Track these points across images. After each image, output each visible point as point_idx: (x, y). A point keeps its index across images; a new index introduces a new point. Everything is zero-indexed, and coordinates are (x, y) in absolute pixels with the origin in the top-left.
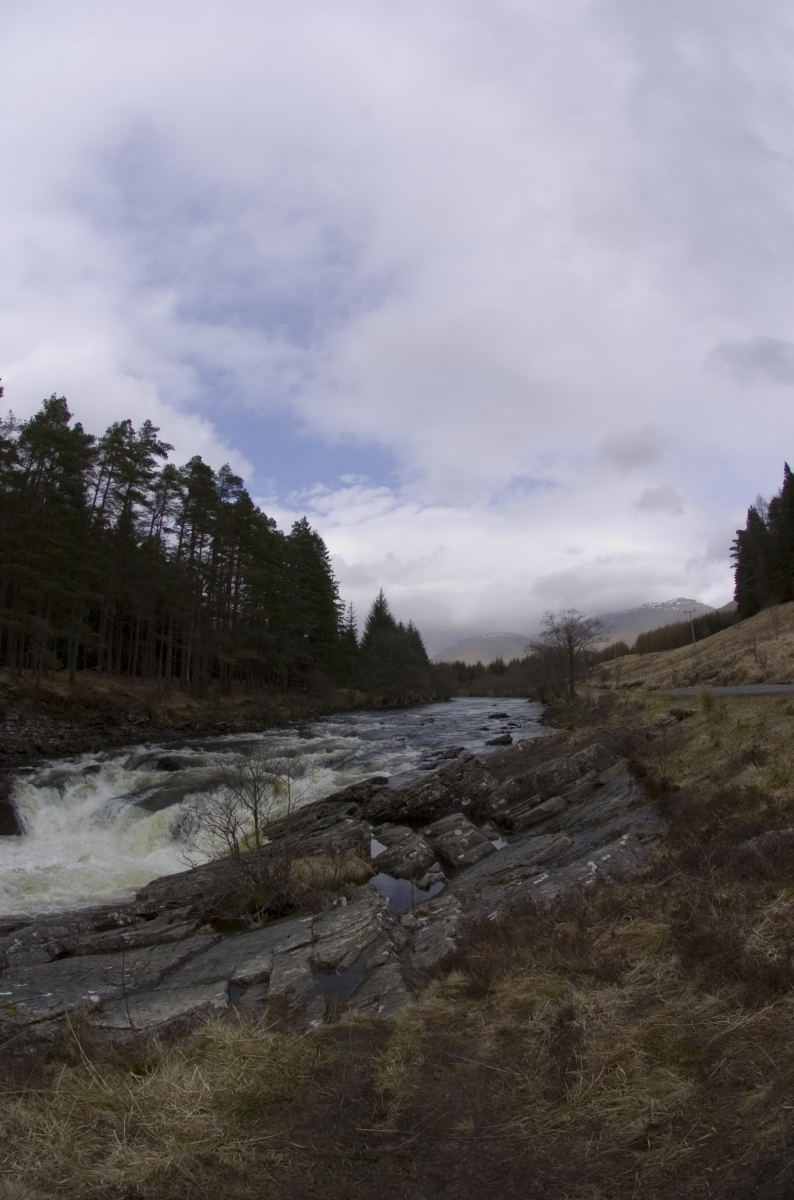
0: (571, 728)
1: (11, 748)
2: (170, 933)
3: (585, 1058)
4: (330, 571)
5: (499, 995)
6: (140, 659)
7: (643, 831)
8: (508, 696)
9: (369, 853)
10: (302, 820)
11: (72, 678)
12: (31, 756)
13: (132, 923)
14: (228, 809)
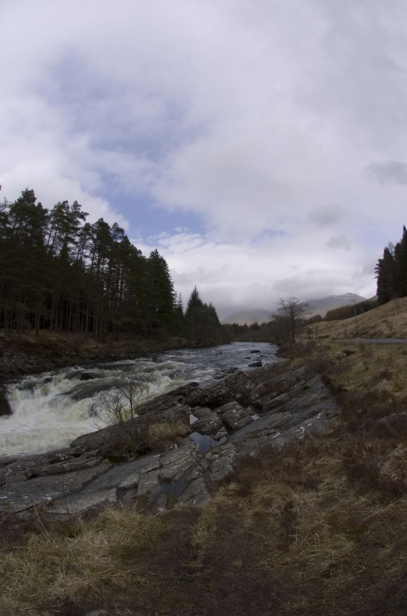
0: (292, 358)
1: (6, 371)
2: (88, 463)
3: (299, 528)
4: (169, 277)
5: (255, 495)
6: (72, 323)
7: (328, 412)
8: (260, 341)
9: (189, 421)
10: (154, 405)
11: (37, 333)
12: (16, 374)
13: (68, 459)
14: (117, 400)
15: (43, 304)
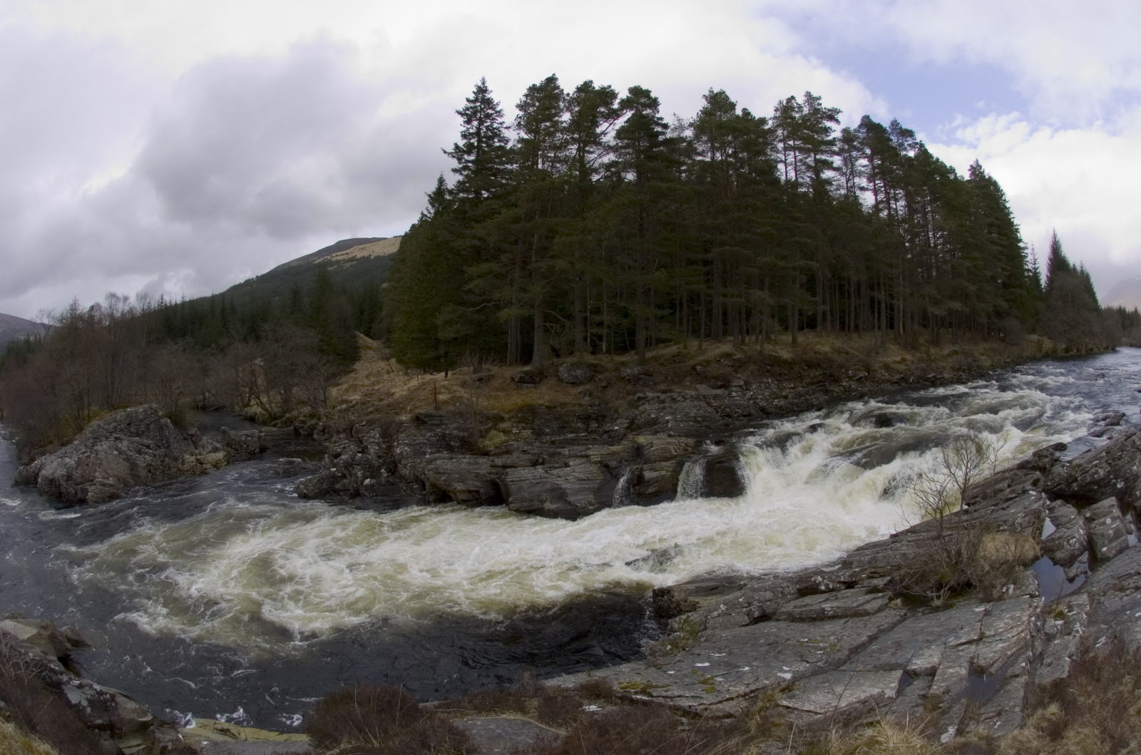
1: (736, 413)
4: (1009, 214)
11: (794, 339)
12: (755, 419)
15: (801, 286)
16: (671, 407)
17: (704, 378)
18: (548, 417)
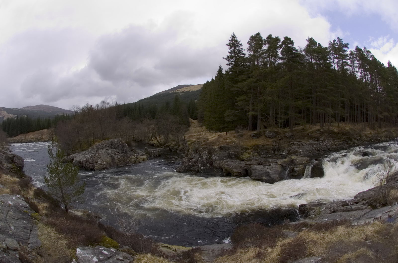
1: (321, 150)
6: (357, 117)
12: (327, 152)
15: (341, 107)
16: (302, 147)
17: (311, 138)
18: (262, 149)
